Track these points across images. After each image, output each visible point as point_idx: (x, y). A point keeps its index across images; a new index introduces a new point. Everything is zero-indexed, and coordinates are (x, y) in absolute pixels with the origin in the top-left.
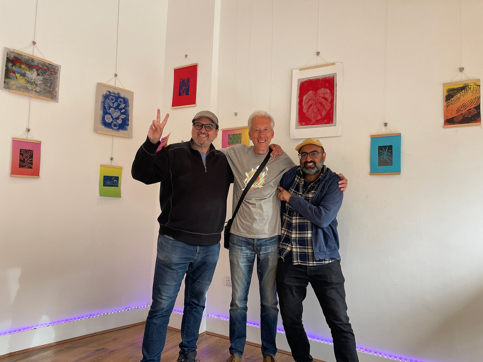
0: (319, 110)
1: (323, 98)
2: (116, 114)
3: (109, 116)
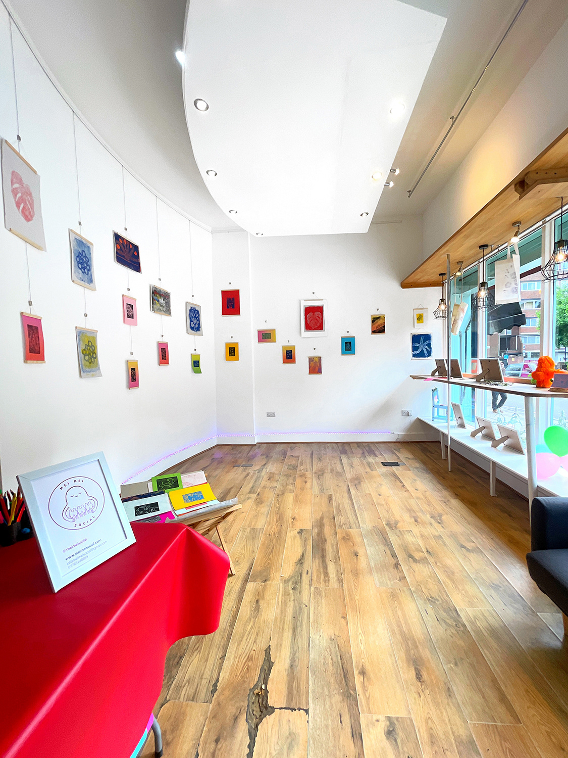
0: (316, 323)
1: (317, 316)
2: (195, 321)
3: (192, 323)
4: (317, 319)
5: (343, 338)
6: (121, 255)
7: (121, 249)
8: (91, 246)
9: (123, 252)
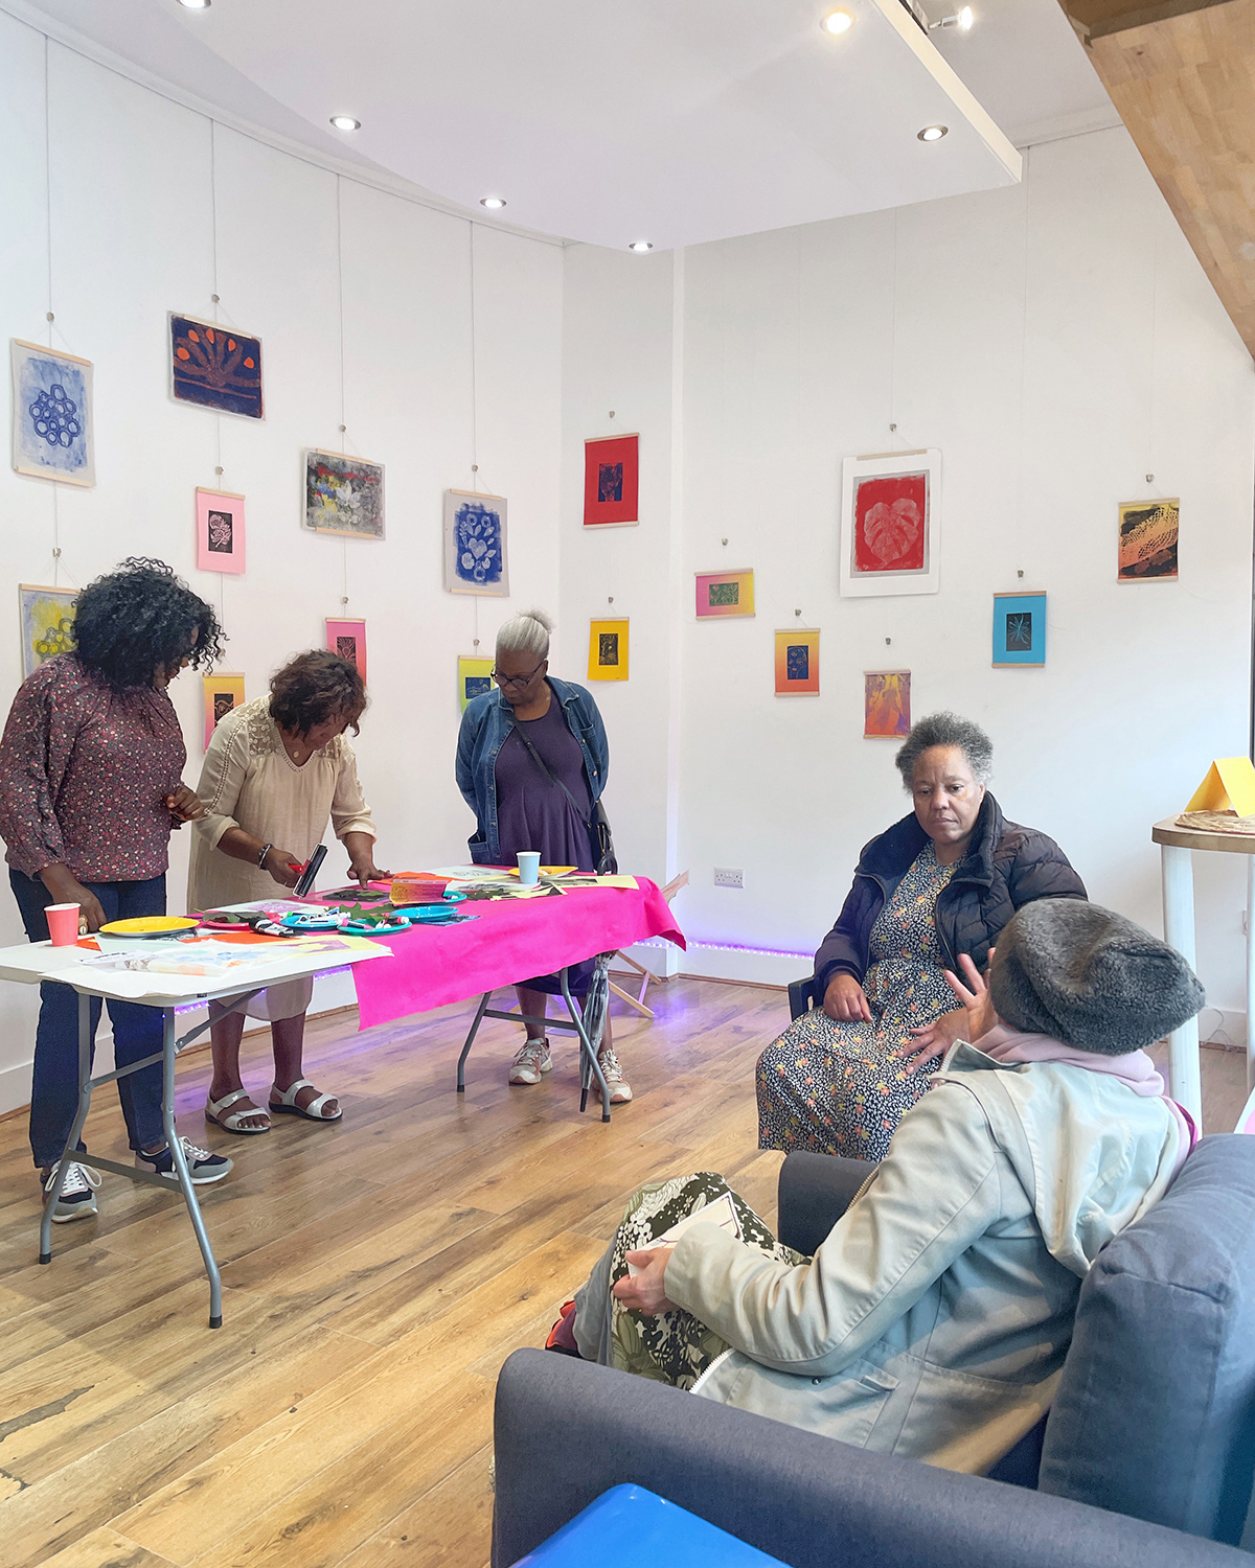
0: (896, 541)
1: (903, 517)
2: (479, 550)
3: (467, 555)
4: (900, 528)
5: (999, 599)
6: (192, 377)
7: (193, 360)
8: (83, 370)
9: (198, 365)
